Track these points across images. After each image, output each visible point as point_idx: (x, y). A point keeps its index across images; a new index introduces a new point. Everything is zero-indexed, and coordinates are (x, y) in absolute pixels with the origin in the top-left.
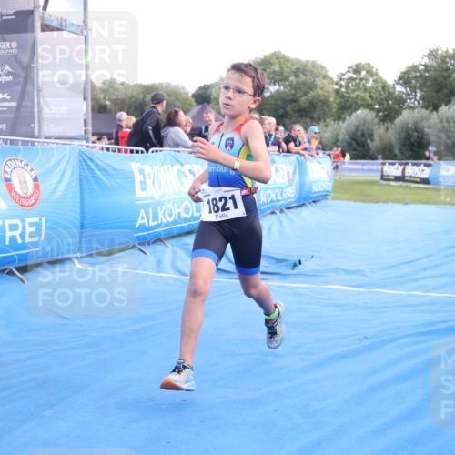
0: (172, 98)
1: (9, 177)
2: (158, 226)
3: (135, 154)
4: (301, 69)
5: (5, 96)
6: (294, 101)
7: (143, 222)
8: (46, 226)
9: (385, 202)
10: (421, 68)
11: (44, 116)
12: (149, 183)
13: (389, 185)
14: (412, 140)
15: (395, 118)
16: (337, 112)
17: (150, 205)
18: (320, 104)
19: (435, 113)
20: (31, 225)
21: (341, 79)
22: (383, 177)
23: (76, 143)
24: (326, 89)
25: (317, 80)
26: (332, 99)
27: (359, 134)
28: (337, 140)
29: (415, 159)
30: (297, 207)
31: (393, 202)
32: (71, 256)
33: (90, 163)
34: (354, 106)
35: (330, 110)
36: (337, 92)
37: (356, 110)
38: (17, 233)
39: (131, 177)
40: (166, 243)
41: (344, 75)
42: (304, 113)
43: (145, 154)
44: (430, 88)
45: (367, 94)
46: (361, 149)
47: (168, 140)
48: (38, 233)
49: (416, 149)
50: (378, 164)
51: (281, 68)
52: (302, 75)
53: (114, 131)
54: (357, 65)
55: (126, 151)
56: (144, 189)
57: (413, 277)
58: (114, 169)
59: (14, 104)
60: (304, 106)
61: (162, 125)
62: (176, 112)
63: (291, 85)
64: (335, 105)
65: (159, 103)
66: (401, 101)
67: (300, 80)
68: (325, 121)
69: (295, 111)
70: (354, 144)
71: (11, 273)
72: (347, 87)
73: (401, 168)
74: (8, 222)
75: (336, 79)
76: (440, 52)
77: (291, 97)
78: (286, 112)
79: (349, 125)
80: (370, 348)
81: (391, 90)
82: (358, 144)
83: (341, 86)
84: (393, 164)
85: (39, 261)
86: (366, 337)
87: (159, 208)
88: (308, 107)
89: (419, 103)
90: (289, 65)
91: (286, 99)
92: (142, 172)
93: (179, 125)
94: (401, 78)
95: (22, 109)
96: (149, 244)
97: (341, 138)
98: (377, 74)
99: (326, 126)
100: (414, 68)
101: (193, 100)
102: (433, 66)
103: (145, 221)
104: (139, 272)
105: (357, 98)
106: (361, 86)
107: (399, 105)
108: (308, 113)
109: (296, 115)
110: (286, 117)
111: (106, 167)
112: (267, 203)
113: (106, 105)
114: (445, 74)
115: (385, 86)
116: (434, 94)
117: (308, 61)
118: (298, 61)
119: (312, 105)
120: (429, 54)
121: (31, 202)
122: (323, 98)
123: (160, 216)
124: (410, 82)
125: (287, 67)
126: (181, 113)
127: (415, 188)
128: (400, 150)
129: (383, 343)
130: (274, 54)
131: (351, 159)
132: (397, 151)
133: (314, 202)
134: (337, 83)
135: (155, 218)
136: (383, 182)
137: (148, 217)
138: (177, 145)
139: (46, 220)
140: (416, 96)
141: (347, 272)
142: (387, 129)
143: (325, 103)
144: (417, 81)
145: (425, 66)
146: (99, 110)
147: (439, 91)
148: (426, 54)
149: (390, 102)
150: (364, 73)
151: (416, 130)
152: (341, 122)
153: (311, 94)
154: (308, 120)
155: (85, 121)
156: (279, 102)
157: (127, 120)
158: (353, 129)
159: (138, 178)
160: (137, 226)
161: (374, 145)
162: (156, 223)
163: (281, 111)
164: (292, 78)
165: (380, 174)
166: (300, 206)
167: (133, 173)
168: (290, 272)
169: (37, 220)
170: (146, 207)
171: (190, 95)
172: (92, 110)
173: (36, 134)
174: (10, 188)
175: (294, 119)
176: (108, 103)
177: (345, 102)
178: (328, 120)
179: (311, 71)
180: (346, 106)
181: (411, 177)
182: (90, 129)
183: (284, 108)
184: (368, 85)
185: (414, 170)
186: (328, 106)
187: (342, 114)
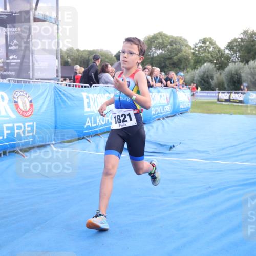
0: (104, 57)
1: (16, 100)
2: (97, 127)
3: (84, 88)
4: (174, 41)
5: (14, 57)
6: (170, 59)
7: (88, 124)
8: (36, 127)
9: (220, 113)
10: (239, 40)
11: (36, 67)
12: (92, 103)
13: (222, 104)
14: (234, 79)
15: (225, 68)
16: (193, 64)
17: (92, 115)
18: (184, 60)
19: (247, 65)
20: (29, 126)
21: (195, 47)
22: (218, 100)
23: (52, 82)
24: (188, 52)
25: (182, 47)
26: (190, 58)
27: (205, 76)
28: (193, 80)
29: (236, 90)
30: (172, 116)
31: (224, 113)
32: (50, 143)
33: (60, 93)
34: (203, 61)
35: (189, 64)
36: (193, 54)
37: (204, 63)
38: (21, 131)
39: (82, 100)
40: (101, 136)
41: (197, 44)
42: (175, 66)
43: (90, 88)
44: (244, 52)
45: (210, 55)
46: (207, 85)
47: (102, 80)
48: (32, 130)
49: (236, 84)
50: (215, 93)
51: (163, 41)
52: (174, 45)
53: (73, 76)
54: (204, 39)
55: (79, 86)
56: (89, 107)
58: (73, 96)
59: (19, 61)
60: (175, 61)
61: (99, 72)
62: (107, 65)
63: (168, 50)
64: (192, 61)
65: (97, 60)
66: (228, 58)
67: (173, 47)
68: (187, 70)
69: (170, 64)
70: (203, 82)
71: (17, 152)
72: (199, 51)
73: (228, 95)
74: (16, 125)
75: (192, 47)
76: (249, 32)
77: (168, 57)
78: (166, 65)
79: (200, 71)
80: (212, 193)
81: (223, 53)
82: (205, 82)
83: (196, 50)
84: (224, 93)
85: (32, 146)
86: (210, 187)
87: (97, 117)
88: (178, 62)
89: (238, 59)
90: (167, 39)
91: (166, 57)
92: (88, 97)
93: (108, 72)
94: (228, 46)
95: (24, 64)
96: (91, 137)
97: (195, 79)
98: (215, 44)
99: (188, 72)
100: (235, 40)
101: (115, 58)
102: (246, 39)
103: (90, 124)
104: (86, 152)
105: (204, 57)
106: (206, 50)
107: (227, 60)
108: (177, 65)
109: (171, 66)
110: (166, 68)
111: (69, 95)
112: (156, 114)
113: (68, 62)
114: (252, 43)
115: (219, 50)
116: (246, 54)
117: (177, 37)
118: (172, 37)
119: (180, 61)
120: (244, 33)
121: (28, 114)
122: (185, 57)
123: (98, 121)
124: (233, 48)
125: (166, 40)
126: (109, 66)
127: (236, 106)
128: (228, 85)
129: (219, 190)
130: (159, 33)
131: (201, 90)
132: (226, 86)
133: (181, 113)
134: (193, 49)
135: (95, 122)
136: (218, 102)
137: (91, 122)
138: (107, 83)
139: (36, 123)
140: (236, 55)
141: (199, 152)
142: (221, 74)
143: (187, 59)
144: (237, 47)
145: (241, 39)
146: (65, 64)
147: (249, 53)
148: (242, 33)
149: (222, 59)
150: (208, 43)
151: (237, 74)
152: (195, 70)
153: (179, 55)
154: (178, 69)
155: (57, 70)
156: (162, 60)
157: (80, 69)
158: (202, 73)
159: (86, 101)
160: (85, 127)
161: (213, 82)
162: (95, 125)
163: (163, 64)
164: (169, 46)
165: (217, 98)
166: (174, 116)
167: (83, 98)
168: (168, 151)
169: (31, 124)
170: (90, 117)
171: (113, 56)
172: (61, 64)
173: (31, 77)
174: (17, 106)
175: (170, 69)
176: (69, 60)
177: (198, 59)
178: (188, 69)
179: (179, 43)
180: (198, 62)
181: (234, 100)
182: (60, 74)
183: (165, 63)
184: (211, 49)
185: (235, 96)
186: (188, 61)
187: (196, 65)
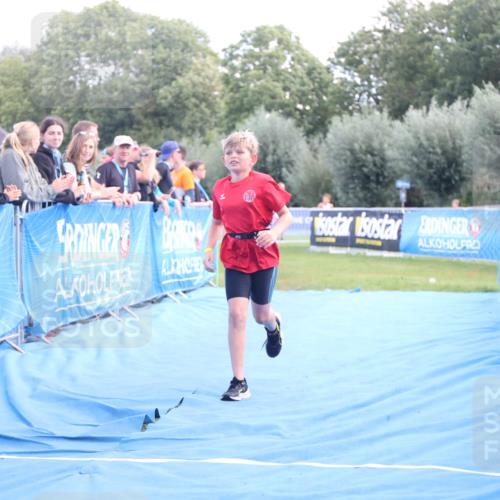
9: (319, 288)
10: (378, 35)
13: (327, 253)
14: (366, 170)
16: (226, 117)
18: (193, 100)
21: (232, 57)
24: (210, 73)
26: (217, 93)
29: (373, 205)
31: (333, 288)
35: (214, 112)
36: (226, 80)
41: (232, 47)
42: (165, 120)
44: (395, 74)
49: (373, 185)
50: (304, 215)
52: (161, 47)
54: (258, 29)
57: (368, 435)
60: (164, 103)
64: (222, 105)
67: (159, 56)
68: (202, 132)
69: (146, 115)
72: (244, 71)
73: (347, 221)
75: (222, 56)
76: (409, 7)
78: (131, 117)
81: (325, 76)
83: (234, 69)
84: (334, 215)
88: (171, 106)
89: (377, 101)
94: (338, 55)
98: (298, 48)
99: (207, 143)
100: (365, 36)
105: (261, 93)
107: (341, 104)
108: (171, 118)
109: (145, 122)
110: (131, 126)
115: (313, 69)
116: (402, 83)
118: (153, 22)
119: (179, 103)
120: (390, 12)
122: (201, 90)
124: (360, 62)
128: (345, 191)
132: (340, 194)
133: (184, 292)
134: (225, 64)
136: (314, 248)
140: (371, 86)
141: (245, 430)
143: (204, 98)
144: (371, 58)
145: (385, 32)
147: (410, 79)
148: (385, 10)
149: (325, 98)
150: (273, 45)
151: (371, 151)
153: (179, 82)
154: (175, 133)
163: (120, 115)
165: (309, 232)
166: (159, 300)
168: (137, 434)
175: (145, 131)
177: (242, 99)
180: (240, 110)
181: (366, 237)
183: (127, 109)
184: (285, 65)
185: (371, 226)
186: (210, 106)
187: (235, 120)
